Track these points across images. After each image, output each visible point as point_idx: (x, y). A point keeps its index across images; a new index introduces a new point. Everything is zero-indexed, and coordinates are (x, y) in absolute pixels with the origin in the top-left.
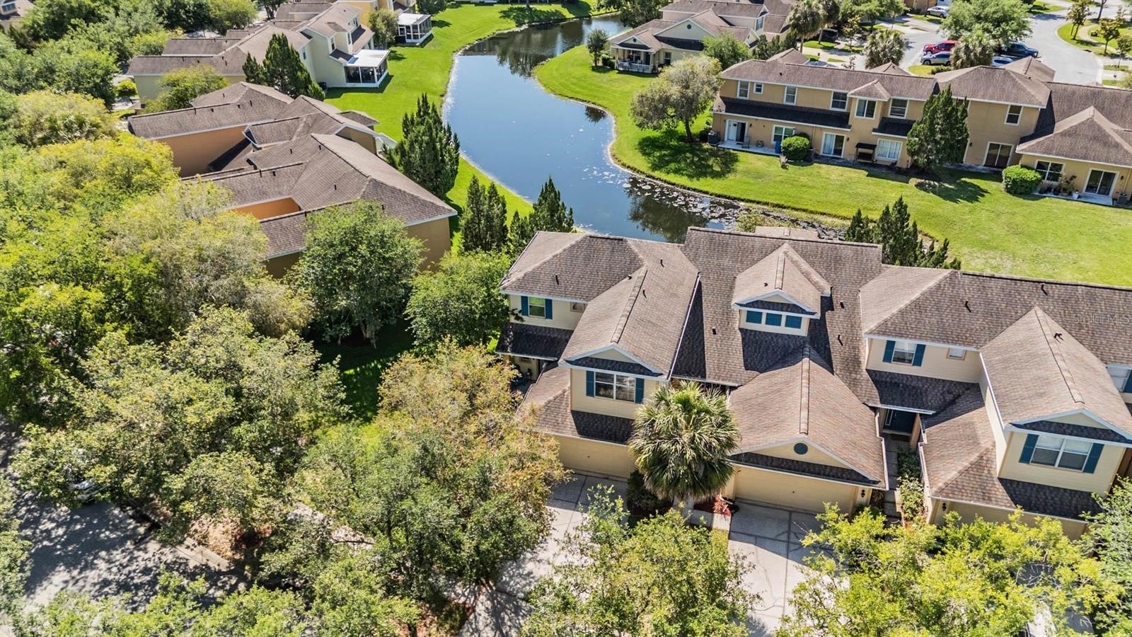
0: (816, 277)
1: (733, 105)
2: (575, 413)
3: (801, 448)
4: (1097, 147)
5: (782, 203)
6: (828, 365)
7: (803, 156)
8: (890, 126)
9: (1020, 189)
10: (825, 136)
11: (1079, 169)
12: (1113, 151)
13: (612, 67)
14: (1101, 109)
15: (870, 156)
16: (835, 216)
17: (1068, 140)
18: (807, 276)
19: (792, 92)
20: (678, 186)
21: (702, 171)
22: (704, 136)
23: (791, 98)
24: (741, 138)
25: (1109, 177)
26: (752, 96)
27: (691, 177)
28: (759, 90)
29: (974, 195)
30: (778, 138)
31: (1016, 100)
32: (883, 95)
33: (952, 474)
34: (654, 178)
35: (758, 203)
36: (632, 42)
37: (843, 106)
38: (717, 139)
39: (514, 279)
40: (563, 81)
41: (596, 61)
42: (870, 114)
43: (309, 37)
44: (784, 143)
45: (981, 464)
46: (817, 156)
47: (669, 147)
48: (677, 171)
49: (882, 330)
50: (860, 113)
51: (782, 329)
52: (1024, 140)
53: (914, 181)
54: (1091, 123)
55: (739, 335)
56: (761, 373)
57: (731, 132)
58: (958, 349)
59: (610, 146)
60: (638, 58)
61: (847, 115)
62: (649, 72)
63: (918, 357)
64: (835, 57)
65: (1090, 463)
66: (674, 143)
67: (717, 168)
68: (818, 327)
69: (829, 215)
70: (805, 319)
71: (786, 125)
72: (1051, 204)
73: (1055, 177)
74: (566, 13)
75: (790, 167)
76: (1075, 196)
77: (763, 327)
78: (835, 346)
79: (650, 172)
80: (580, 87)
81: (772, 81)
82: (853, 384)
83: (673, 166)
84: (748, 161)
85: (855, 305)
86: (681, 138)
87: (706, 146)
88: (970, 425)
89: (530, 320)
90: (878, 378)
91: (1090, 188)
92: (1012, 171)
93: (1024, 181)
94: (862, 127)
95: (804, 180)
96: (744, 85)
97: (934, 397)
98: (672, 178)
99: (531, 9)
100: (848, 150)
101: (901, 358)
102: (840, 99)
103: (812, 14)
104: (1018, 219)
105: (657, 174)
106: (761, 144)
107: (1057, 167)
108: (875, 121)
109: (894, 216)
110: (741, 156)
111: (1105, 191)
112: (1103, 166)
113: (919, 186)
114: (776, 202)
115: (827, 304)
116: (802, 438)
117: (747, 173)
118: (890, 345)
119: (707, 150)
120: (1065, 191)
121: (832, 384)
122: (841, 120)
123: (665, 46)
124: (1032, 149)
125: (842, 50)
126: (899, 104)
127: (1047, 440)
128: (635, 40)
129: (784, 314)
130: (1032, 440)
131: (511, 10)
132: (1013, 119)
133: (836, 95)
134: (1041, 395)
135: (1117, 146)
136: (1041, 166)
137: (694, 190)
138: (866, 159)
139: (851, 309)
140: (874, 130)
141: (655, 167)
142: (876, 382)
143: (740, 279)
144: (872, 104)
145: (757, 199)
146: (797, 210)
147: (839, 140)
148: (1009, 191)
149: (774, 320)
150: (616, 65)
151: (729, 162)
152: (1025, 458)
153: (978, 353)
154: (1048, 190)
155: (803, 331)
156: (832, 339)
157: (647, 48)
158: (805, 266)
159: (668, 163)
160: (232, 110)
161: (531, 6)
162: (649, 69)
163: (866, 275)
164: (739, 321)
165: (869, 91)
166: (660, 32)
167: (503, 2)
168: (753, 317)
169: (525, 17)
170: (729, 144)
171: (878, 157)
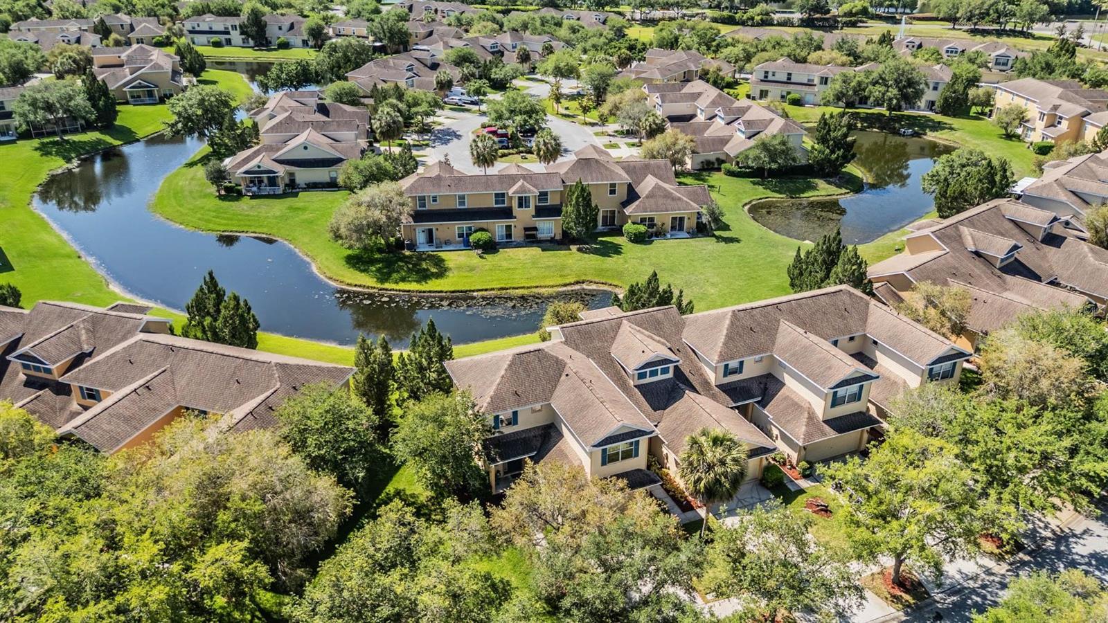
0: (657, 338)
4: (669, 202)
5: (503, 286)
6: (696, 390)
7: (490, 247)
8: (544, 211)
9: (638, 239)
10: (497, 228)
11: (663, 218)
12: (679, 202)
13: (240, 195)
14: (655, 175)
15: (534, 236)
16: (545, 287)
17: (652, 201)
18: (652, 338)
19: (462, 198)
20: (413, 291)
21: (424, 276)
22: (400, 243)
23: (462, 203)
24: (430, 239)
25: (682, 219)
26: (430, 206)
27: (418, 281)
28: (435, 201)
29: (617, 250)
30: (463, 234)
31: (612, 179)
33: (803, 429)
34: (387, 290)
35: (486, 290)
36: (257, 169)
37: (503, 202)
38: (412, 245)
39: (485, 405)
40: (199, 216)
41: (219, 191)
42: (527, 205)
44: (473, 238)
45: (811, 417)
46: (499, 244)
47: (378, 261)
48: (403, 280)
49: (722, 359)
50: (520, 206)
51: (660, 377)
52: (625, 205)
53: (574, 248)
54: (657, 187)
55: (636, 390)
56: (664, 409)
57: (421, 238)
58: (757, 357)
59: (316, 270)
60: (262, 181)
61: (510, 208)
62: (281, 192)
63: (741, 367)
64: (416, 152)
65: (858, 397)
66: (378, 256)
67: (434, 270)
68: (678, 369)
69: (541, 287)
70: (671, 366)
71: (465, 225)
72: (658, 244)
73: (653, 226)
74: (108, 139)
75: (485, 255)
76: (669, 236)
77: (648, 380)
78: (691, 378)
79: (379, 286)
80: (225, 219)
81: (444, 192)
82: (714, 397)
83: (395, 276)
84: (451, 258)
87: (408, 253)
88: (786, 398)
90: (723, 388)
91: (673, 228)
92: (628, 228)
93: (640, 233)
94: (524, 216)
95: (505, 264)
96: (422, 199)
97: (755, 388)
98: (402, 286)
99: (67, 142)
100: (517, 234)
101: (734, 372)
102: (500, 197)
103: (394, 122)
105: (387, 286)
106: (447, 243)
107: (652, 219)
108: (532, 210)
110: (443, 255)
111: (681, 229)
112: (677, 214)
113: (580, 250)
114: (499, 286)
117: (459, 268)
118: (726, 366)
119: (411, 257)
120: (660, 234)
121: (702, 400)
122: (507, 213)
123: (289, 168)
124: (635, 210)
126: (544, 195)
127: (841, 391)
128: (259, 167)
129: (659, 368)
130: (835, 393)
131: (43, 145)
132: (613, 192)
133: (497, 195)
134: (830, 368)
135: (679, 199)
136: (643, 221)
137: (430, 292)
138: (531, 238)
139: (685, 351)
140: (533, 217)
141: (383, 280)
142: (724, 391)
144: (526, 199)
145: (484, 287)
146: (517, 288)
147: (508, 228)
148: (632, 241)
149: (653, 374)
150: (244, 191)
151: (437, 261)
152: (834, 405)
153: (772, 356)
154: (651, 236)
155: (671, 374)
156: (687, 374)
157: (275, 173)
158: (646, 332)
159: (388, 274)
161: (66, 138)
162: (280, 190)
163: (678, 326)
164: (632, 381)
165: (522, 189)
166: (276, 155)
167: (25, 136)
168: (641, 376)
169: (69, 151)
170: (423, 248)
171: (540, 236)
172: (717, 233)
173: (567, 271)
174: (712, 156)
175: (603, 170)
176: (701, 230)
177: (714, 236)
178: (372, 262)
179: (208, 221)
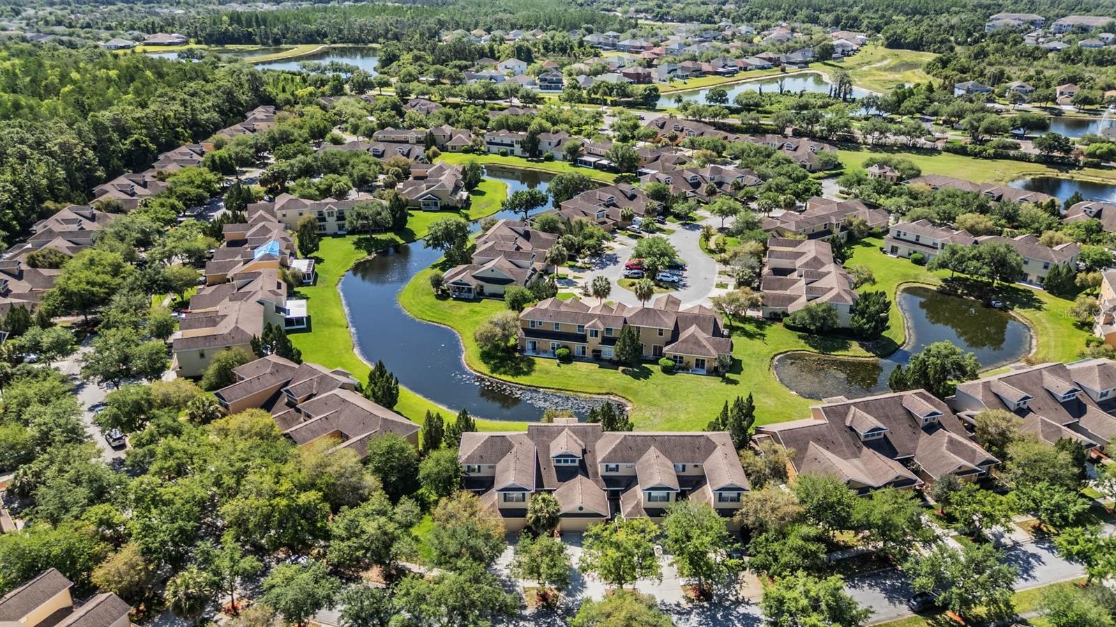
0: (579, 441)
1: (528, 332)
2: (500, 510)
3: (581, 508)
4: (697, 347)
5: (559, 387)
6: (587, 476)
7: (567, 359)
8: (608, 341)
9: (668, 370)
10: (577, 346)
11: (690, 358)
12: (703, 349)
13: (448, 296)
14: (698, 325)
15: (599, 357)
17: (684, 345)
18: (576, 441)
19: (557, 324)
20: (505, 381)
21: (518, 372)
22: (514, 348)
23: (557, 328)
24: (534, 348)
25: (703, 361)
26: (537, 327)
27: (513, 376)
28: (541, 324)
29: (648, 375)
30: (553, 348)
31: (662, 326)
32: (601, 328)
33: (629, 509)
34: (492, 378)
35: (550, 388)
36: (460, 281)
37: (582, 331)
38: (523, 350)
39: (462, 459)
41: (436, 292)
42: (596, 336)
43: (262, 304)
44: (558, 352)
45: (638, 504)
46: (574, 356)
47: (497, 358)
48: (505, 373)
49: (603, 461)
50: (592, 336)
51: (570, 464)
52: (667, 344)
53: (621, 368)
54: (693, 335)
55: (554, 469)
56: (564, 482)
57: (529, 346)
58: (629, 464)
59: (463, 357)
60: (463, 290)
61: (585, 336)
62: (472, 298)
63: (617, 469)
64: (576, 274)
65: (667, 499)
66: (499, 354)
67: (525, 370)
68: (582, 462)
69: (583, 392)
70: (577, 459)
71: (556, 342)
72: (681, 376)
73: (681, 362)
74: (398, 239)
75: (562, 365)
76: (691, 371)
77: (562, 464)
78: (589, 469)
79: (490, 374)
80: (433, 312)
81: (546, 320)
82: (597, 482)
83: (502, 369)
84: (541, 363)
85: (594, 451)
86: (503, 351)
87: (517, 355)
88: (634, 491)
89: (472, 474)
90: (604, 478)
91: (696, 367)
92: (663, 361)
94: (593, 343)
95: (569, 373)
96: (533, 322)
97: (624, 483)
98: (504, 377)
99: (375, 239)
100: (589, 353)
101: (612, 470)
102: (580, 328)
104: (666, 387)
105: (494, 375)
106: (545, 352)
107: (681, 358)
108: (599, 339)
109: (606, 408)
110: (537, 360)
111: (703, 367)
112: (701, 357)
113: (623, 371)
114: (556, 387)
115: (584, 452)
116: (580, 505)
117: (541, 371)
118: (607, 465)
119: (517, 358)
120: (686, 369)
121: (589, 483)
122: (583, 338)
123: (481, 283)
124: (670, 349)
125: (580, 268)
126: (609, 330)
127: (654, 493)
128: (462, 280)
129: (569, 459)
130: (650, 494)
131: (360, 240)
132: (661, 334)
133: (578, 326)
134: (651, 478)
135: (704, 346)
136: (675, 358)
137: (515, 383)
138: (597, 358)
139: (593, 452)
140: (600, 343)
141: (493, 371)
142: (604, 480)
143: (552, 445)
144: (596, 332)
145: (547, 386)
146: (567, 390)
147: (584, 348)
148: (662, 371)
149: (566, 461)
150: (450, 295)
151: (531, 364)
152: (649, 500)
153: (635, 465)
154: (679, 369)
155: (577, 464)
156: (588, 466)
158: (575, 437)
159: (499, 368)
160: (269, 377)
161: (373, 236)
162: (472, 296)
163: (597, 438)
164: (553, 463)
165: (594, 325)
166: (475, 273)
167: (351, 233)
168: (558, 461)
169: (372, 246)
170: (529, 353)
171: (603, 356)
172: (727, 375)
173: (605, 385)
174: (779, 309)
175: (657, 319)
176: (714, 372)
177: (723, 377)
178: (493, 358)
179: (423, 312)
